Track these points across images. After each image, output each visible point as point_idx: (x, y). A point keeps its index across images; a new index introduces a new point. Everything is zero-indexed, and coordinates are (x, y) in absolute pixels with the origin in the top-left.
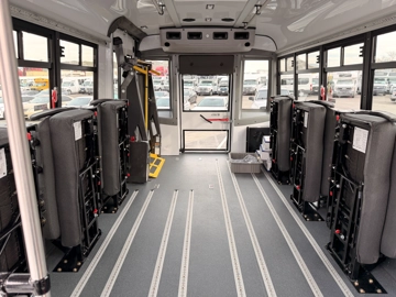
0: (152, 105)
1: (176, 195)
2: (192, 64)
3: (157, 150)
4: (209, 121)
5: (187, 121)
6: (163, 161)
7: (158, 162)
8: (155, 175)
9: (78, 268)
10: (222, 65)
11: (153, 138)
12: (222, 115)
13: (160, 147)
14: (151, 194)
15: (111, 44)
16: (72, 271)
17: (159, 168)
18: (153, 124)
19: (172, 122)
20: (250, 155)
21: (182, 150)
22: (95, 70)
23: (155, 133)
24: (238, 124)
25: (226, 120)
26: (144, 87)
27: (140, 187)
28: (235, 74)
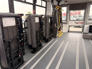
0: (61, 19)
1: (63, 41)
2: (73, 7)
3: (61, 31)
4: (77, 23)
5: (70, 23)
6: (62, 33)
7: (61, 33)
8: (59, 36)
9: (35, 53)
10: (82, 7)
11: (61, 27)
12: (81, 22)
13: (62, 30)
14: (57, 40)
15: (51, 2)
16: (33, 53)
17: (61, 35)
18: (61, 24)
19: (66, 23)
20: (89, 33)
21: (68, 31)
22: (46, 8)
23: (61, 26)
24: (87, 24)
25: (83, 23)
26: (59, 14)
27: (55, 38)
28: (87, 9)
